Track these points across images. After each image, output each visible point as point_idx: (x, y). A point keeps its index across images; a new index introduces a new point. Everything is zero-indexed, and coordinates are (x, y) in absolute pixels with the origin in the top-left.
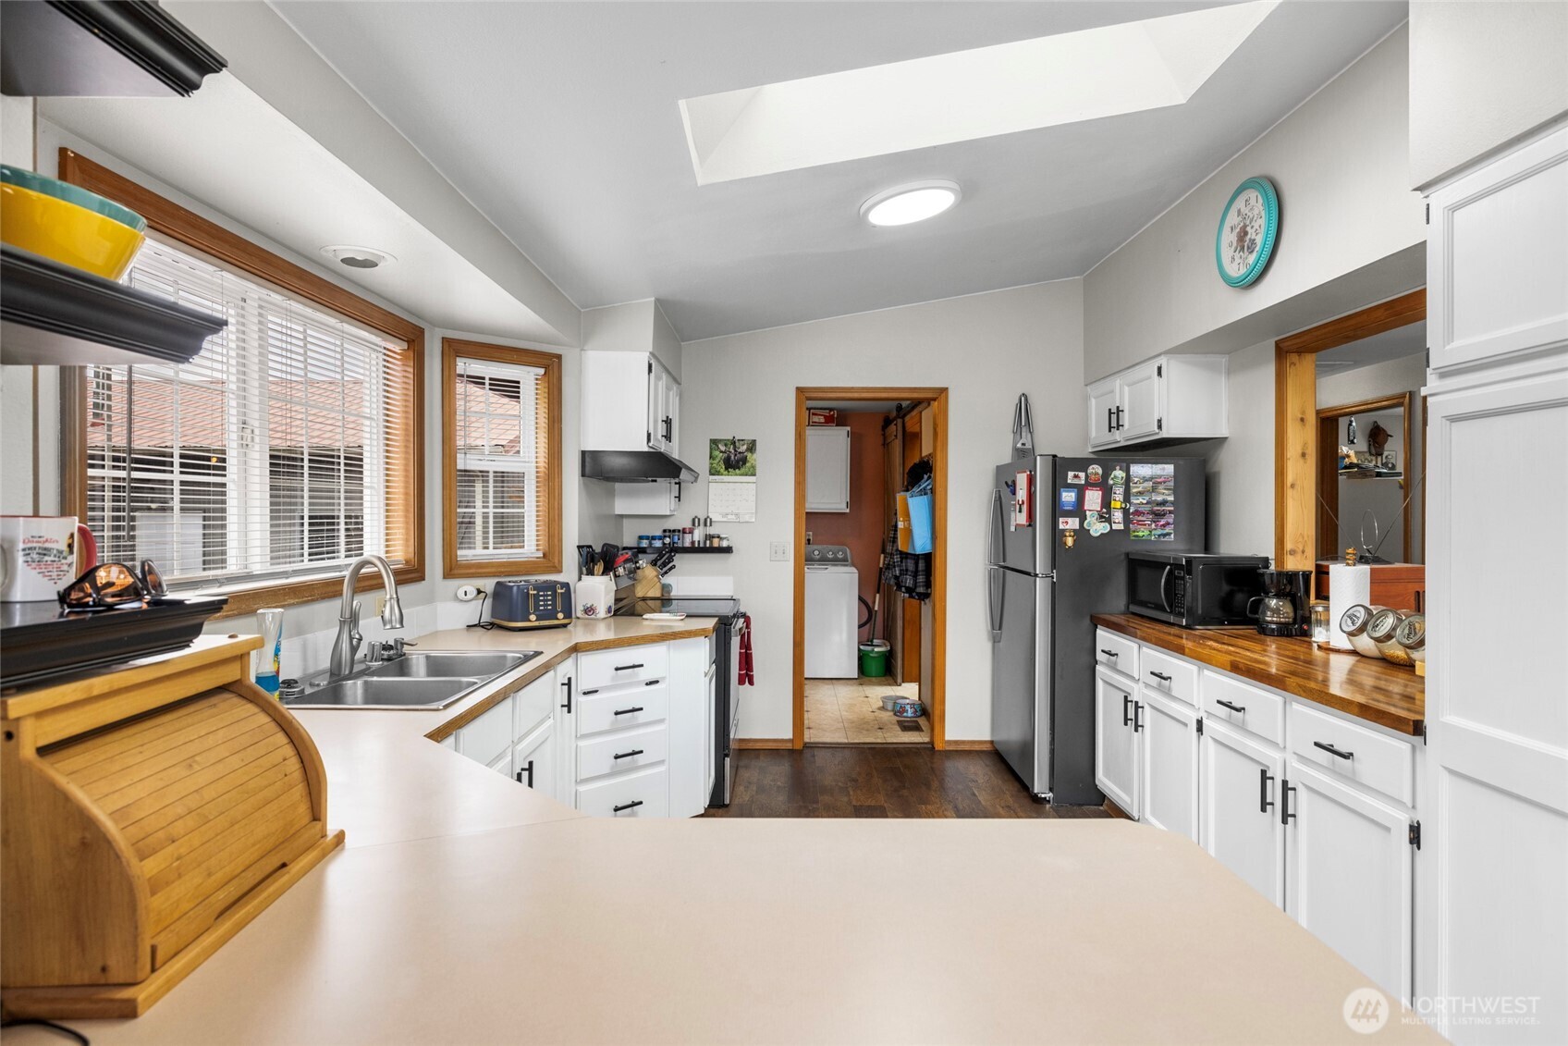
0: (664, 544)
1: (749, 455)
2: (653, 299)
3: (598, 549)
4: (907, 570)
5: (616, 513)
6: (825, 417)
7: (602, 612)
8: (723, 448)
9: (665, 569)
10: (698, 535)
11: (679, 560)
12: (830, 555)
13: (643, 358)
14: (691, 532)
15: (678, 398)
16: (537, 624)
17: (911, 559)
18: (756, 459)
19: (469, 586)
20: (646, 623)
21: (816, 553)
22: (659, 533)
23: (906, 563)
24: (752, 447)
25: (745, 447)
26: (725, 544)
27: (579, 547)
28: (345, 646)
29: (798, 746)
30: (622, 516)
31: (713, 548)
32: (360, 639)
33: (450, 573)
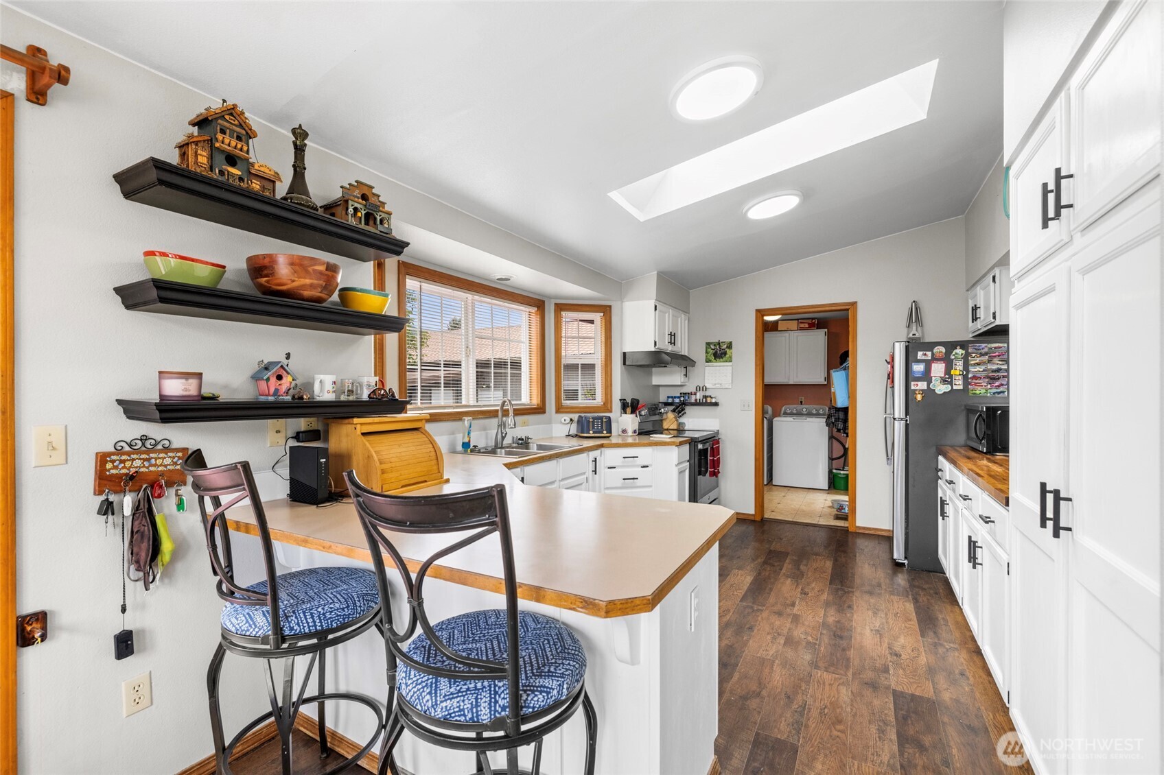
0: (681, 401)
1: (728, 350)
2: (656, 272)
3: (629, 401)
4: (839, 418)
5: (653, 384)
6: (809, 324)
7: (630, 432)
8: (713, 347)
9: (680, 414)
10: (699, 396)
11: (688, 409)
12: (814, 412)
13: (652, 303)
14: (695, 394)
15: (687, 322)
16: (593, 435)
17: (842, 411)
18: (734, 352)
19: (567, 417)
20: (651, 439)
21: (804, 410)
22: (679, 395)
23: (838, 414)
24: (730, 346)
25: (726, 346)
26: (714, 401)
27: (620, 400)
28: (499, 436)
29: (758, 519)
30: (659, 386)
31: (708, 403)
32: (506, 434)
33: (558, 411)
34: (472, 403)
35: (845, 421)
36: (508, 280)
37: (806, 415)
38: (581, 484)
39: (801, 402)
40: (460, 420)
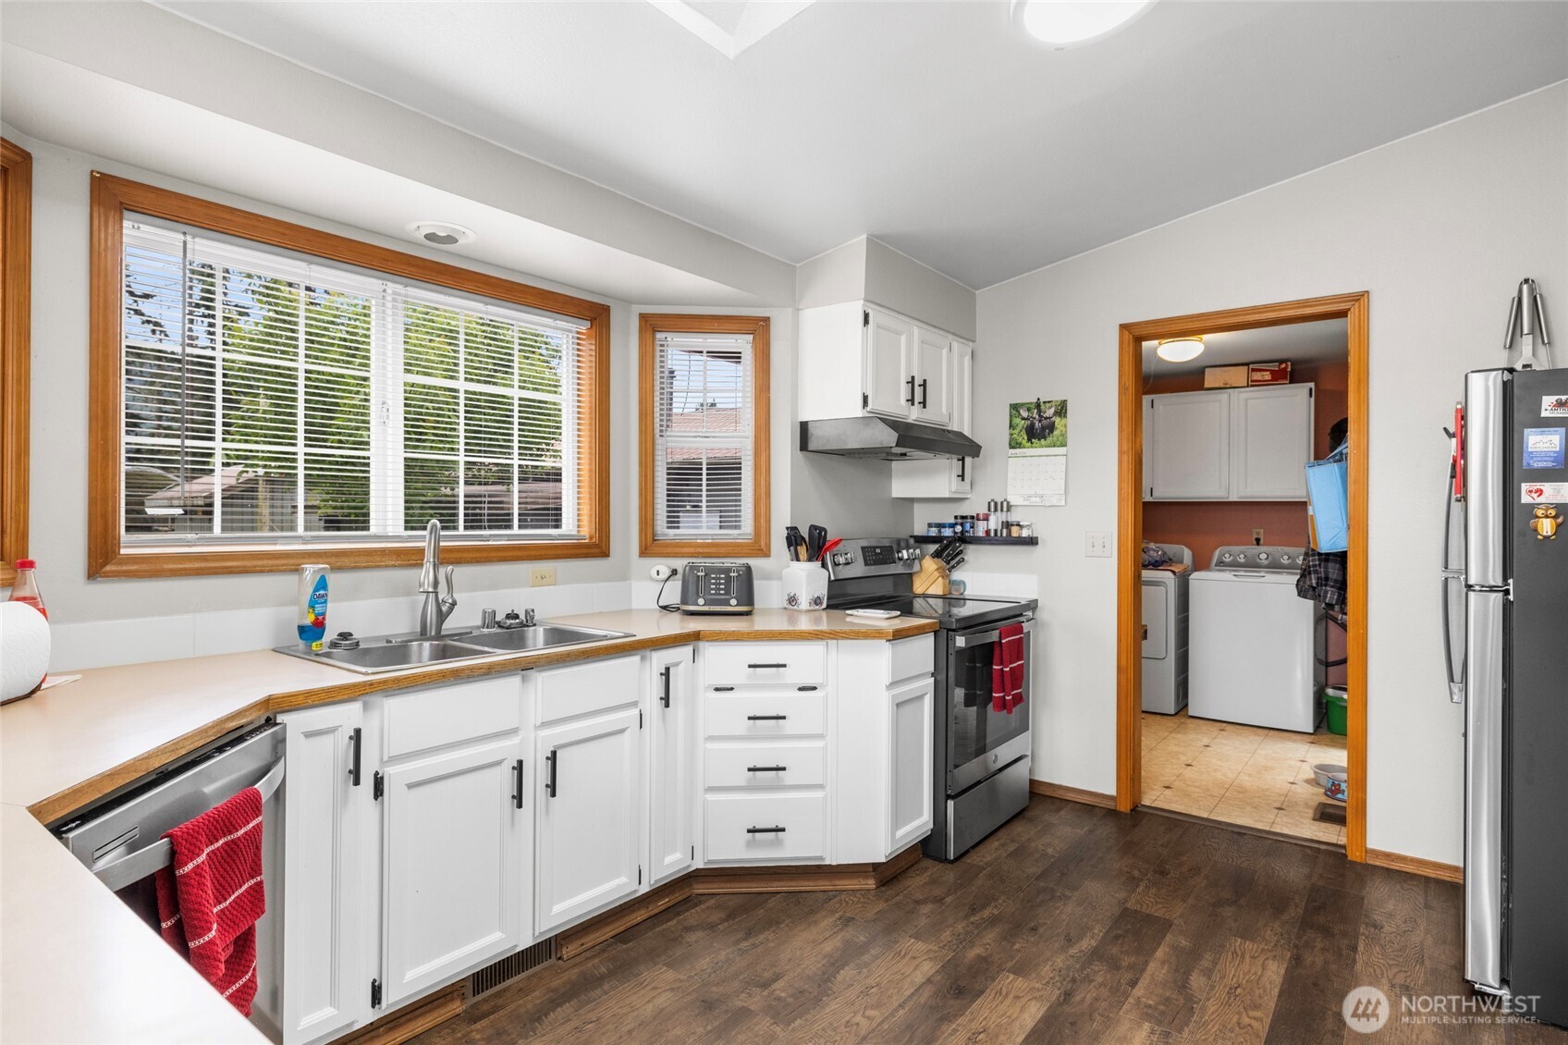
0: (955, 533)
1: (1057, 420)
2: (865, 236)
4: (1327, 579)
5: (894, 495)
6: (1272, 372)
7: (804, 603)
8: (1025, 414)
9: (953, 563)
10: (994, 523)
11: (971, 552)
12: (1285, 561)
13: (857, 308)
14: (986, 518)
15: (967, 360)
16: (706, 608)
17: (1336, 562)
18: (1072, 425)
19: (662, 566)
20: (849, 619)
21: (1263, 556)
22: (952, 521)
23: (1326, 567)
24: (1062, 410)
25: (1052, 410)
26: (1025, 533)
27: (787, 528)
28: (431, 609)
29: (1125, 807)
30: (912, 500)
31: (1014, 539)
32: (454, 604)
33: (645, 551)
34: (391, 531)
35: (1342, 586)
36: (450, 239)
37: (1268, 567)
38: (622, 731)
39: (1258, 541)
40: (297, 570)
